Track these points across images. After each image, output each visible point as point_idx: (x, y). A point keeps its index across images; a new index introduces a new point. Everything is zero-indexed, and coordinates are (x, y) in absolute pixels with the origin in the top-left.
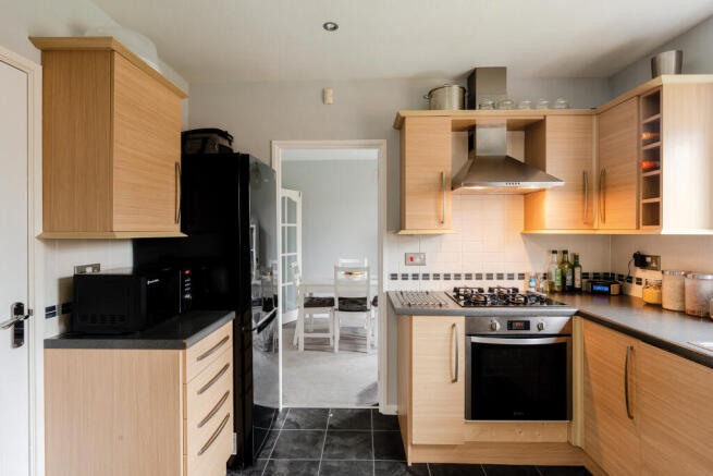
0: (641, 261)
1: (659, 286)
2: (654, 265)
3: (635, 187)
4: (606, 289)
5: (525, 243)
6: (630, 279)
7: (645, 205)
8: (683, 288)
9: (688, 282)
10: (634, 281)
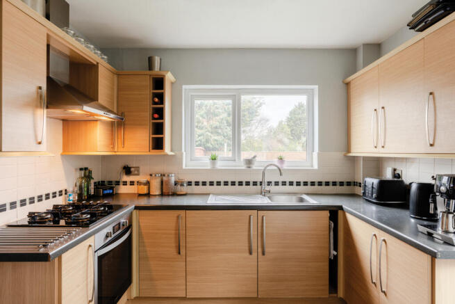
0: (128, 171)
1: (148, 183)
2: (136, 172)
3: (148, 127)
4: (111, 191)
5: (63, 161)
6: (118, 183)
7: (153, 138)
8: (162, 182)
9: (165, 178)
10: (121, 183)
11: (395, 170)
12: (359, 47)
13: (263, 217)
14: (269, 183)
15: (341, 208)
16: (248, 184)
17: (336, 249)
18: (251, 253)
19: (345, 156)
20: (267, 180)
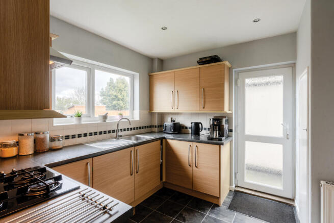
8: (36, 140)
11: (172, 118)
12: (155, 58)
13: (137, 150)
14: (121, 130)
15: (164, 138)
16: (105, 132)
17: (162, 159)
18: (131, 175)
19: (149, 112)
20: (119, 128)
